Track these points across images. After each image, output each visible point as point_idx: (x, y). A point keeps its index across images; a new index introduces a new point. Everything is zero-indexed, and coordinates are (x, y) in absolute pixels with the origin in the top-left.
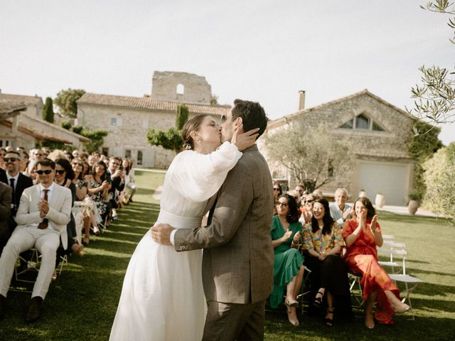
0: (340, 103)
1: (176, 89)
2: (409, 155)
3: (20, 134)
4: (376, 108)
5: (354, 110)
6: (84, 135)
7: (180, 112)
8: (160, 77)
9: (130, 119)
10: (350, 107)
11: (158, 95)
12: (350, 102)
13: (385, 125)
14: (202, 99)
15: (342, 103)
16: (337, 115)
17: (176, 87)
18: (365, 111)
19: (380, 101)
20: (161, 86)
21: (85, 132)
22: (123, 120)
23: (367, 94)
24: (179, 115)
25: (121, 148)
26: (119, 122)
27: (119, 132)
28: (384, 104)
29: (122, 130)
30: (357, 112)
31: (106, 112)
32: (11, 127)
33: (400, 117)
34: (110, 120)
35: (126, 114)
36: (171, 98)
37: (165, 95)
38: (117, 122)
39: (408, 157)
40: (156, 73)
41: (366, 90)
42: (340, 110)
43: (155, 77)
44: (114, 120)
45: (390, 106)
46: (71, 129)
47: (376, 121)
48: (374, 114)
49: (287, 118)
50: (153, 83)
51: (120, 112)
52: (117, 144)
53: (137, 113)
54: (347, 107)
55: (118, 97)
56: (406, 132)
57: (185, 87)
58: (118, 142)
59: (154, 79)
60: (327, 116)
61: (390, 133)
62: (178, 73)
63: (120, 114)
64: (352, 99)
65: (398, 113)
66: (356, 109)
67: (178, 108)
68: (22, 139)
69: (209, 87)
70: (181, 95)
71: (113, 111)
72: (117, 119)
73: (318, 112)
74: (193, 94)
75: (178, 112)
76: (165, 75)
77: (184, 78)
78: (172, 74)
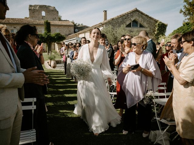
0: (125, 15)
1: (41, 14)
2: (155, 37)
4: (140, 17)
5: (131, 18)
8: (33, 8)
10: (130, 17)
11: (33, 17)
12: (129, 14)
13: (145, 25)
14: (54, 18)
15: (126, 15)
16: (124, 21)
18: (136, 19)
19: (142, 13)
20: (34, 12)
22: (17, 30)
23: (137, 11)
24: (46, 26)
28: (144, 15)
30: (132, 19)
33: (151, 20)
35: (18, 27)
36: (39, 18)
37: (36, 17)
39: (155, 38)
40: (31, 6)
41: (136, 8)
42: (125, 19)
43: (30, 8)
44: (12, 30)
45: (146, 15)
47: (141, 23)
48: (140, 20)
49: (102, 24)
50: (29, 11)
51: (15, 26)
54: (128, 17)
55: (13, 19)
56: (153, 27)
57: (46, 13)
59: (29, 9)
60: (120, 22)
61: (147, 28)
62: (41, 6)
63: (15, 28)
64: (130, 13)
65: (150, 19)
66: (132, 18)
67: (45, 22)
69: (58, 12)
70: (44, 16)
71: (11, 26)
72: (14, 30)
73: (116, 20)
74: (50, 16)
75: (45, 24)
76: (35, 7)
77: (45, 8)
78: (39, 6)
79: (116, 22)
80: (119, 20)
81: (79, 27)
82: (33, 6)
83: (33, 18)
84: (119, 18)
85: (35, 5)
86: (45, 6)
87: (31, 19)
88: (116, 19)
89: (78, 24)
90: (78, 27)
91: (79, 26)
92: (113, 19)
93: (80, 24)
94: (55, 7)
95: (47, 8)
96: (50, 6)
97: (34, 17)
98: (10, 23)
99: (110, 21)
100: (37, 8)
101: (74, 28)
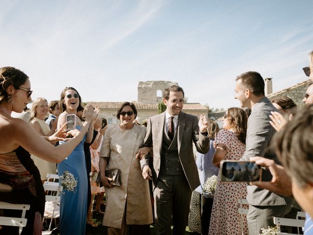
1: (156, 94)
7: (161, 108)
8: (144, 86)
11: (143, 99)
17: (156, 92)
20: (145, 92)
24: (161, 111)
31: (104, 114)
36: (153, 101)
37: (148, 99)
38: (113, 121)
40: (141, 83)
43: (140, 86)
44: (110, 120)
50: (139, 91)
51: (115, 113)
55: (114, 103)
57: (162, 91)
59: (139, 88)
62: (156, 82)
63: (114, 115)
67: (159, 105)
70: (160, 98)
71: (110, 113)
72: (113, 119)
73: (295, 92)
75: (159, 108)
76: (147, 84)
77: (161, 85)
78: (153, 83)
79: (296, 95)
80: (301, 92)
81: (218, 114)
82: (145, 82)
83: (144, 101)
84: (301, 87)
85: (148, 82)
86: (162, 82)
87: (139, 103)
88: (296, 89)
89: (215, 110)
90: (216, 114)
91: (217, 112)
92: (288, 90)
93: (219, 109)
95: (165, 85)
96: (170, 82)
97: (145, 99)
98: (109, 109)
99: (282, 93)
100: (151, 85)
101: (208, 115)
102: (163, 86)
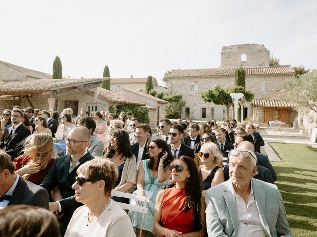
1: (240, 58)
3: (99, 100)
6: (165, 100)
7: (237, 74)
8: (227, 51)
9: (204, 85)
11: (227, 64)
14: (262, 63)
17: (240, 57)
20: (228, 58)
21: (165, 97)
22: (199, 86)
24: (237, 77)
25: (199, 107)
26: (196, 88)
27: (196, 95)
29: (198, 93)
31: (186, 81)
32: (93, 96)
34: (190, 87)
35: (200, 81)
37: (231, 64)
38: (195, 88)
40: (225, 48)
43: (223, 52)
44: (192, 87)
46: (156, 96)
50: (222, 56)
51: (197, 80)
52: (195, 104)
53: (209, 80)
55: (196, 70)
57: (248, 55)
58: (196, 103)
59: (222, 53)
62: (241, 46)
63: (196, 82)
67: (236, 71)
68: (100, 104)
69: (268, 53)
70: (244, 62)
71: (192, 80)
72: (195, 86)
74: (254, 60)
75: (236, 74)
76: (231, 49)
77: (246, 49)
78: (237, 47)
82: (229, 47)
83: (227, 66)
85: (232, 46)
86: (246, 46)
94: (264, 46)
95: (250, 48)
96: (256, 45)
97: (229, 64)
100: (234, 50)
102: (248, 49)
